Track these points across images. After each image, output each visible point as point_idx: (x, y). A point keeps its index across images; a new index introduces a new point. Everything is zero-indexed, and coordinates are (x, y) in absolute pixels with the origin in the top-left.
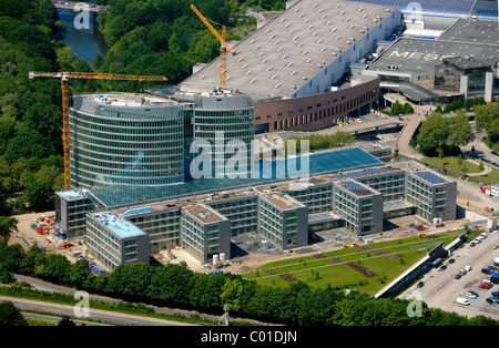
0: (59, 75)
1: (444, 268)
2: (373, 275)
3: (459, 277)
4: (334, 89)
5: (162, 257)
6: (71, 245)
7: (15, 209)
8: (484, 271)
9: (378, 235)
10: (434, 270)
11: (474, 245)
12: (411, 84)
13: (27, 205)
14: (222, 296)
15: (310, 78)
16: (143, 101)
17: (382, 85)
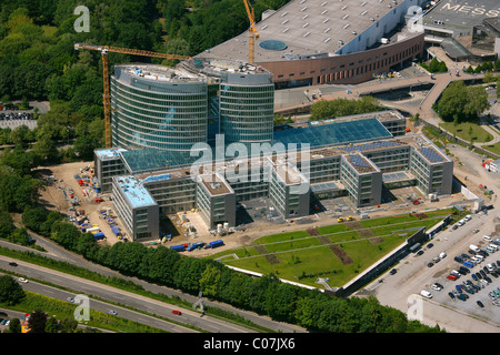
0: (99, 49)
1: (421, 253)
2: (350, 261)
3: (431, 265)
4: (384, 40)
5: (178, 218)
6: (102, 201)
7: (65, 158)
8: (456, 259)
9: (375, 208)
10: (412, 255)
11: (456, 227)
12: (453, 39)
13: (77, 154)
14: (201, 281)
15: (360, 32)
16: (174, 75)
17: (427, 38)
